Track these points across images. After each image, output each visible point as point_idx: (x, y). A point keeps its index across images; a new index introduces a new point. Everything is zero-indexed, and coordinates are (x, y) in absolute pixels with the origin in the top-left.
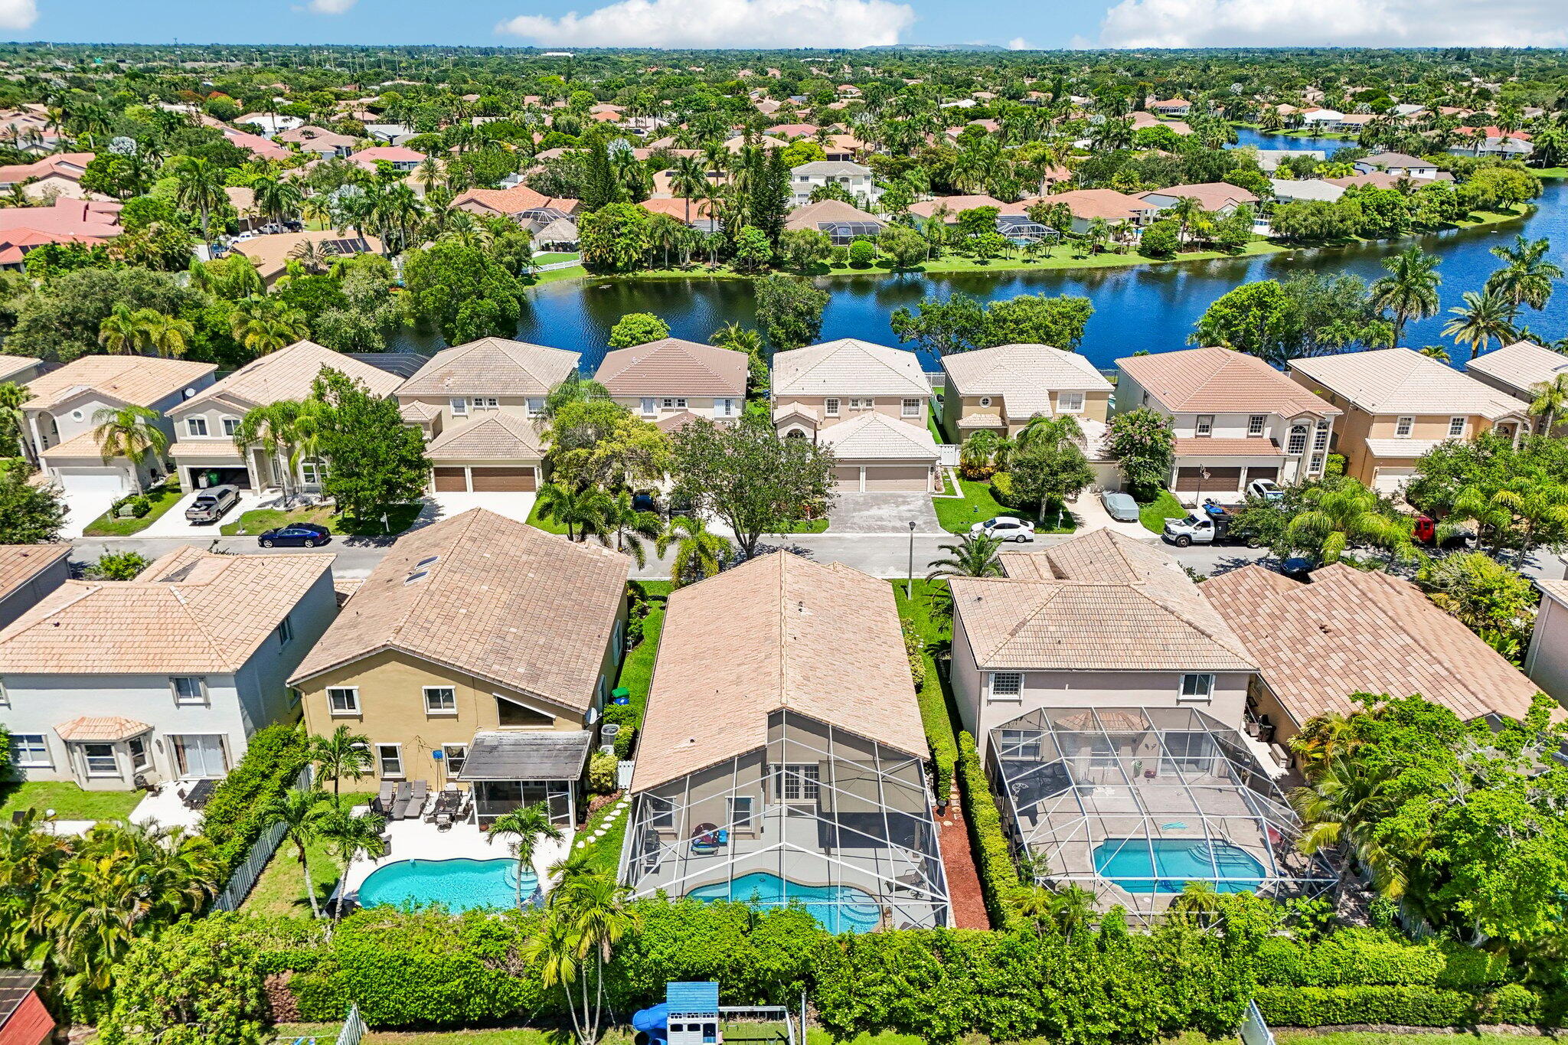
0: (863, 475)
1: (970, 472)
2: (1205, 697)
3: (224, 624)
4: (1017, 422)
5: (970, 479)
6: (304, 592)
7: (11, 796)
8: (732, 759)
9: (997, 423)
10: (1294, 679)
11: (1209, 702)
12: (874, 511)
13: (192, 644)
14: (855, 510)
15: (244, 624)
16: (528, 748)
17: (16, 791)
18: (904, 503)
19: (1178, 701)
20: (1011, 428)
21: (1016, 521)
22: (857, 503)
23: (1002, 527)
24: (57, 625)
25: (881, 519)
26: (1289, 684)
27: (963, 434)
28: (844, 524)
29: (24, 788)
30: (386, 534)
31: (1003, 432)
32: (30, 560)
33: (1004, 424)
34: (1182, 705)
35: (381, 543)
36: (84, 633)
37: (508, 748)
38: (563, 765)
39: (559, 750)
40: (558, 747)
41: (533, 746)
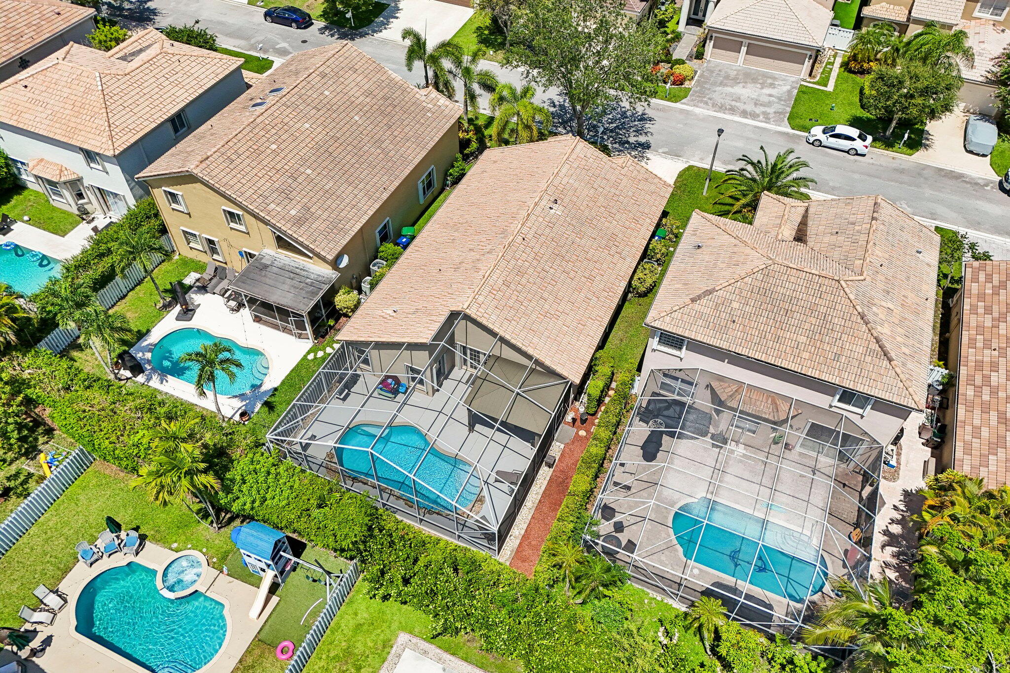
0: (744, 49)
1: (852, 65)
2: (860, 411)
3: (124, 112)
4: (918, 22)
5: (851, 71)
6: (201, 91)
7: (15, 197)
8: (403, 343)
9: (903, 19)
10: (986, 409)
11: (862, 417)
12: (738, 90)
13: (94, 126)
14: (721, 84)
15: (139, 115)
16: (287, 274)
17: (20, 194)
18: (772, 85)
19: (831, 406)
20: (911, 26)
21: (854, 132)
22: (727, 77)
23: (838, 136)
24: (26, 87)
25: (738, 99)
26: (977, 412)
27: (865, 22)
28: (702, 98)
29: (26, 193)
30: (351, 28)
31: (903, 28)
32: (62, 17)
33: (908, 19)
34: (833, 409)
35: (343, 36)
36: (39, 98)
37: (275, 270)
38: (301, 298)
39: (307, 284)
40: (308, 280)
41: (291, 274)
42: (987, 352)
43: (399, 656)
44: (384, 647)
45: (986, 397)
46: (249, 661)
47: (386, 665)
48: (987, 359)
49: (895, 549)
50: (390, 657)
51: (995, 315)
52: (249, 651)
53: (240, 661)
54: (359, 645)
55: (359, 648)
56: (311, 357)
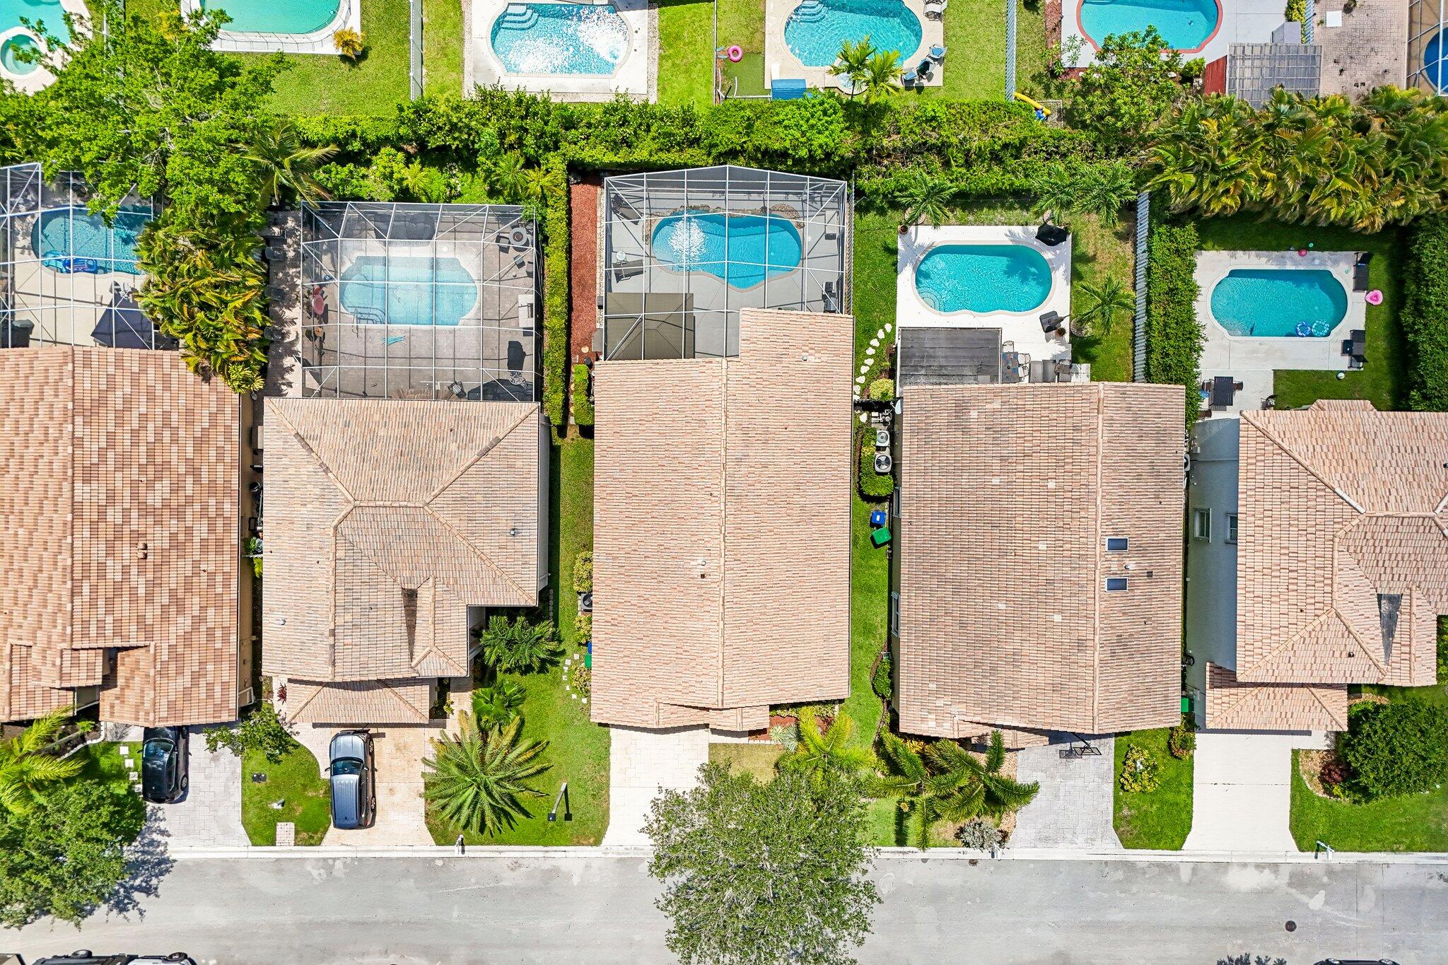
16: (949, 371)
37: (967, 371)
38: (915, 345)
39: (922, 367)
40: (923, 372)
41: (946, 373)
42: (212, 568)
43: (649, 87)
44: (664, 88)
45: (212, 502)
46: (758, 36)
47: (656, 77)
48: (212, 556)
49: (287, 340)
50: (656, 83)
51: (203, 628)
52: (763, 42)
53: (764, 33)
54: (683, 81)
55: (682, 78)
56: (888, 327)
